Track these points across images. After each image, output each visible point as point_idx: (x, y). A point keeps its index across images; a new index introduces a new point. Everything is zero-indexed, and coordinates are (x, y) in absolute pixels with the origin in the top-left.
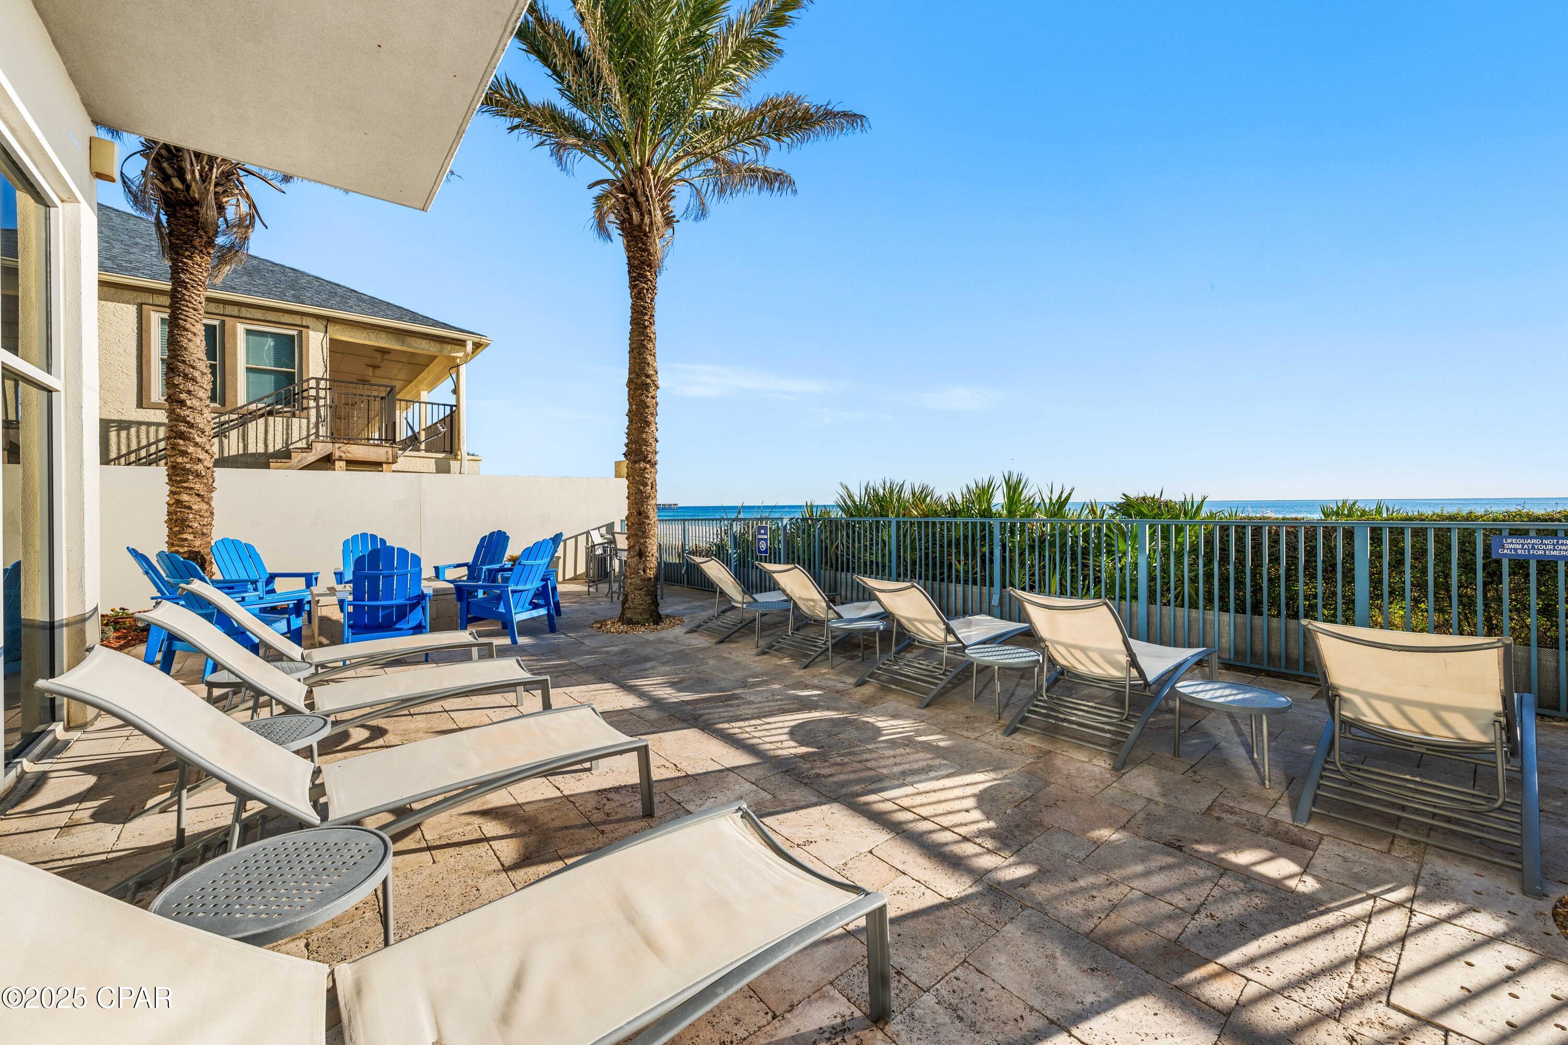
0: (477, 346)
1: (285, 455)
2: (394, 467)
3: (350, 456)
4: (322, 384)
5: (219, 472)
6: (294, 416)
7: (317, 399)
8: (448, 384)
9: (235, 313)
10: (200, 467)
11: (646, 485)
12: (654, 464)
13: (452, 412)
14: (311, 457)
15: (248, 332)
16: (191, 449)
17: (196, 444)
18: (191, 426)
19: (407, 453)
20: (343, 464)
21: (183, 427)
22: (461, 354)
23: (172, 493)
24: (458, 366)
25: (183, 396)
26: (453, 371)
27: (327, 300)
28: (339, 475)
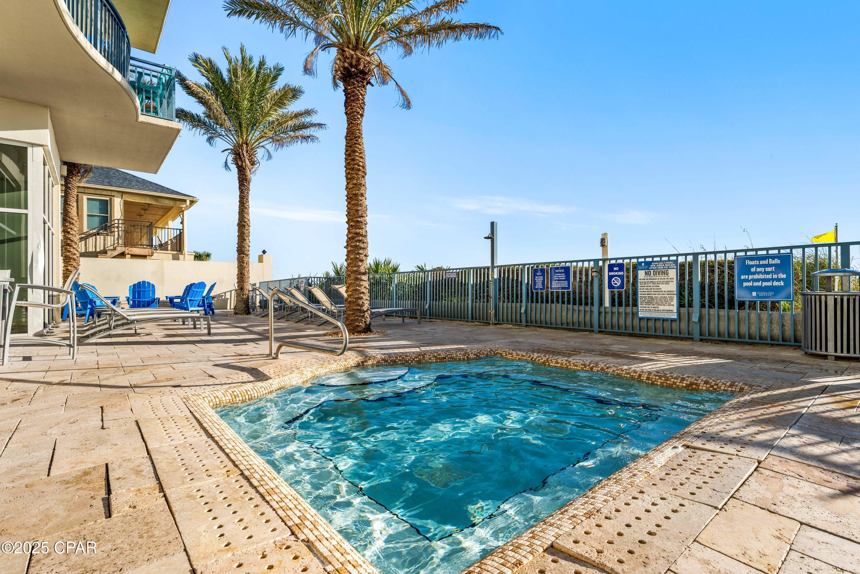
0: (192, 202)
1: (104, 252)
2: (152, 257)
3: (133, 253)
4: (120, 222)
5: (82, 259)
6: (107, 235)
7: (118, 227)
8: (179, 220)
9: (83, 191)
10: (75, 257)
11: (244, 263)
12: (247, 255)
13: (180, 233)
14: (116, 253)
15: (88, 199)
16: (72, 250)
17: (74, 248)
18: (72, 241)
19: (158, 251)
20: (129, 256)
21: (69, 242)
22: (184, 206)
23: (65, 266)
24: (183, 211)
25: (69, 230)
26: (181, 213)
27: (123, 183)
28: (128, 260)
